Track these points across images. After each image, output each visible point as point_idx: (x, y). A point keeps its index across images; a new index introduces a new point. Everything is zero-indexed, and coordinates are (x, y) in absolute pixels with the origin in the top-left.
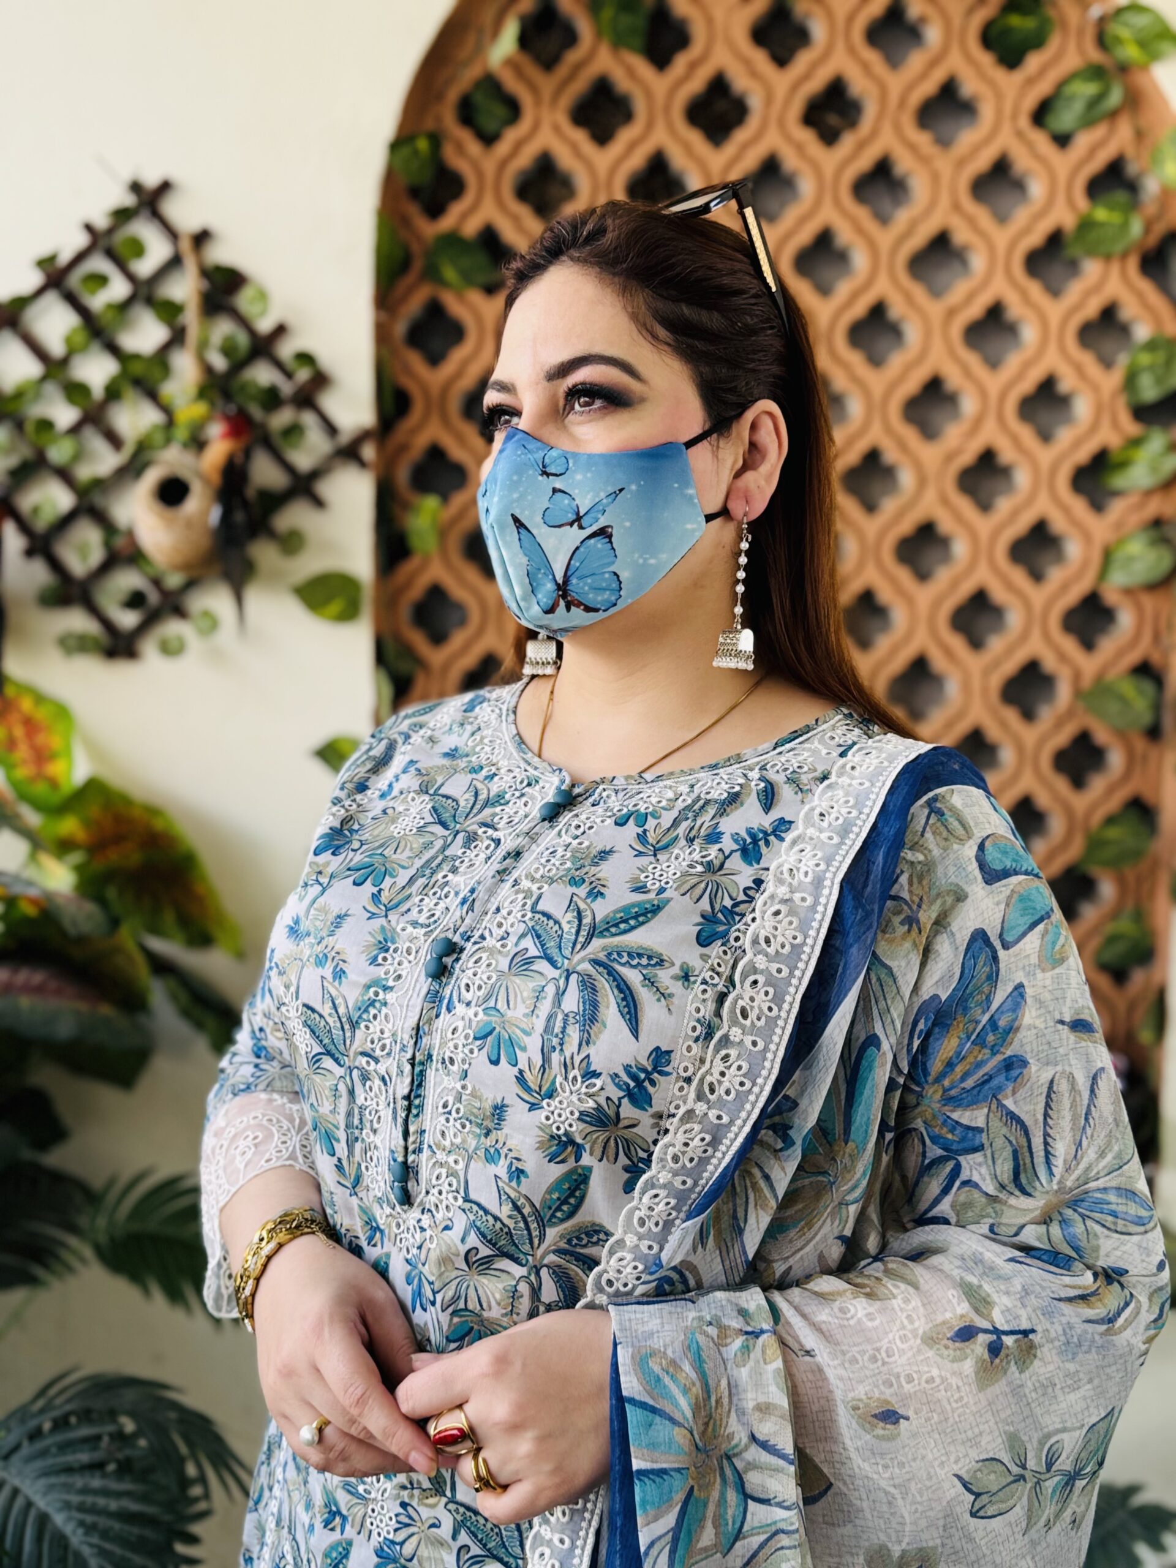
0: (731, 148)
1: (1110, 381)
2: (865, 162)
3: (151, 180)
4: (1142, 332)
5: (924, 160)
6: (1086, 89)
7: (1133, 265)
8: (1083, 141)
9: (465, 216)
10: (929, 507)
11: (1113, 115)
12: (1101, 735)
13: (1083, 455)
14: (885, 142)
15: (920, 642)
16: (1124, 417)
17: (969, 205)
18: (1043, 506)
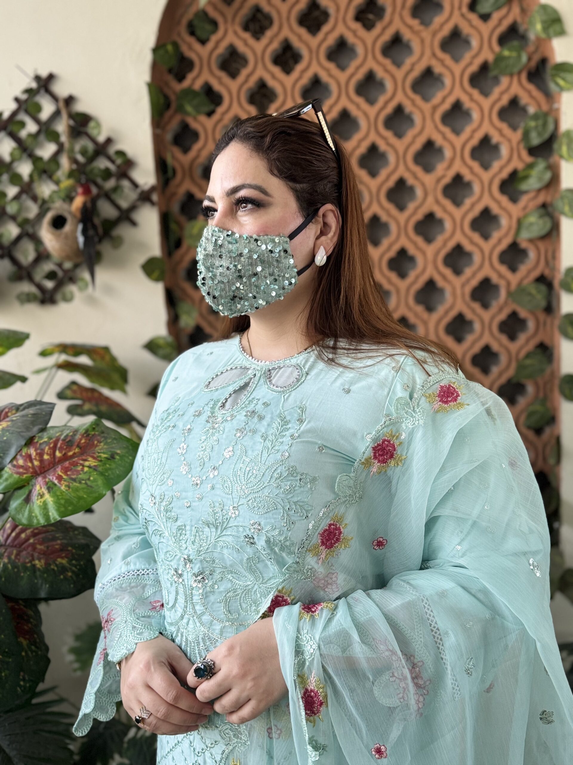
0: (321, 35)
1: (517, 136)
2: (387, 36)
3: (44, 74)
4: (532, 110)
5: (416, 33)
7: (524, 77)
8: (496, 16)
9: (194, 79)
10: (430, 205)
12: (523, 313)
13: (505, 174)
14: (397, 25)
15: (430, 272)
16: (524, 154)
17: (440, 54)
18: (486, 201)
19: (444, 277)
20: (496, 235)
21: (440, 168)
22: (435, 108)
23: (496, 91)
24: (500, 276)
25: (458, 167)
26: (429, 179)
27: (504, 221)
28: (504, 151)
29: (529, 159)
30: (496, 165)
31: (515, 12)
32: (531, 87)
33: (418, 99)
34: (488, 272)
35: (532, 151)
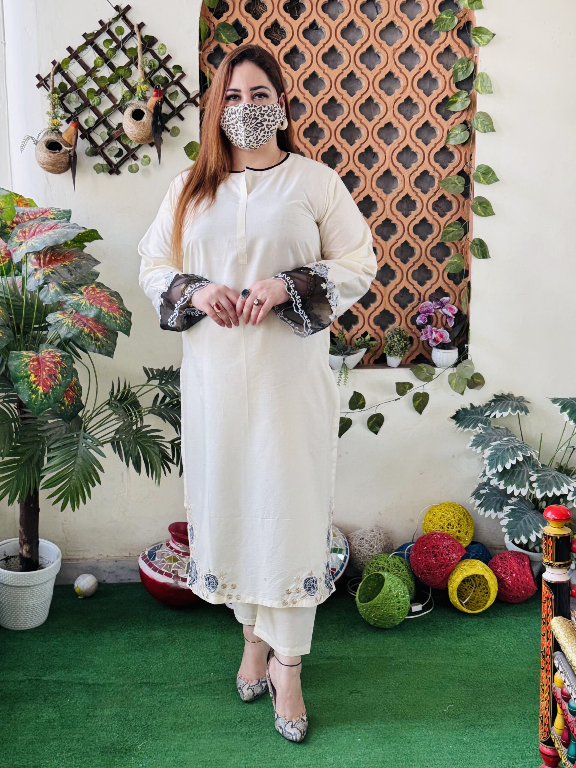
4: (460, 56)
7: (455, 34)
9: (229, 17)
10: (390, 118)
12: (449, 197)
13: (440, 100)
15: (388, 165)
16: (453, 86)
18: (427, 117)
20: (433, 142)
21: (397, 92)
22: (395, 51)
23: (437, 42)
24: (435, 170)
26: (390, 100)
27: (439, 132)
28: (441, 83)
29: (456, 90)
30: (435, 93)
32: (459, 41)
33: (384, 43)
34: (426, 166)
35: (458, 85)
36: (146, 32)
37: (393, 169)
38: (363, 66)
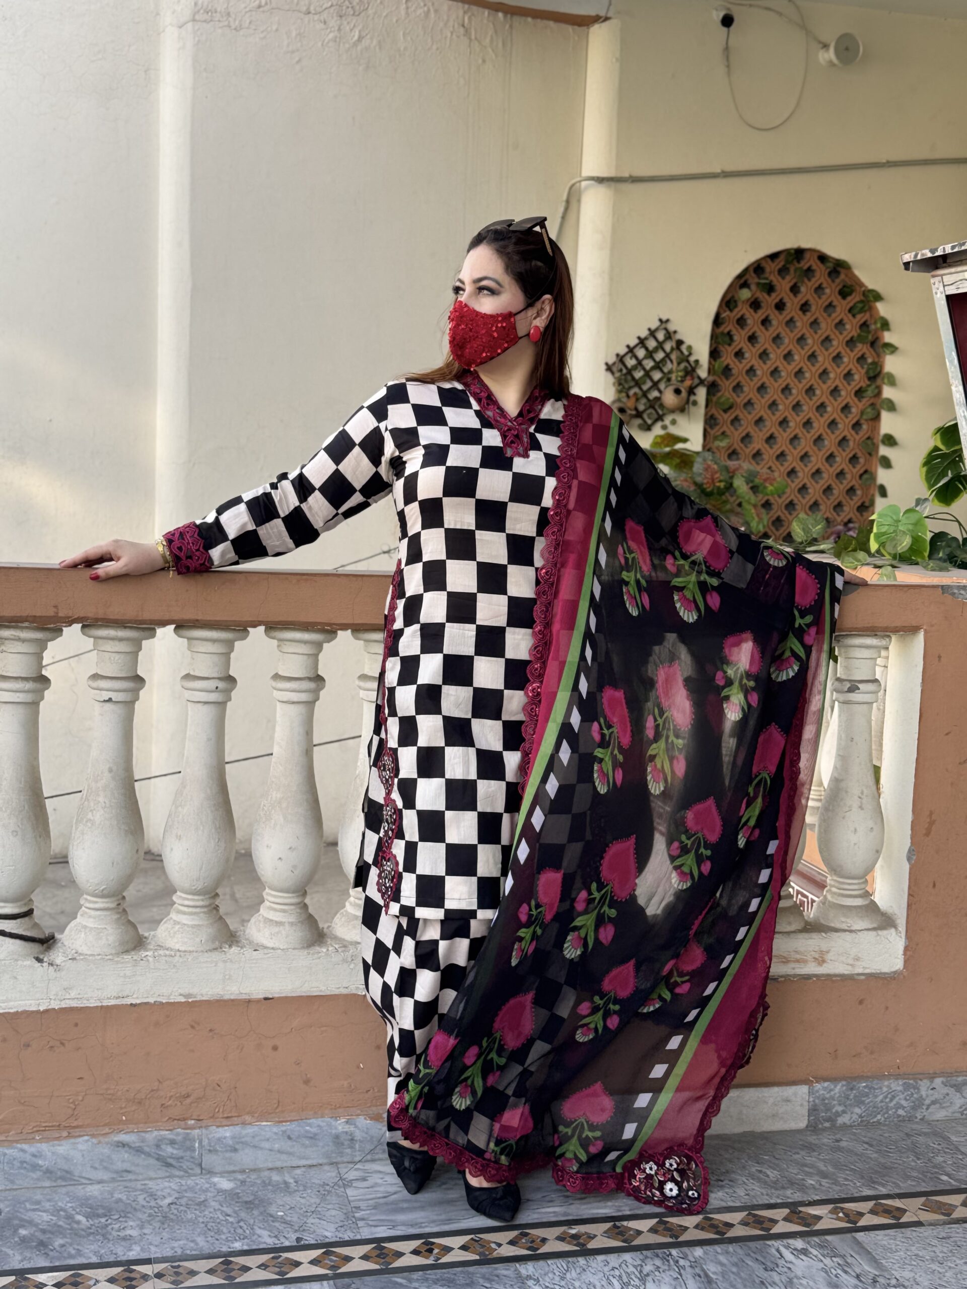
0: (783, 314)
1: (863, 371)
2: (812, 319)
3: (664, 319)
4: (870, 360)
5: (825, 319)
6: (860, 305)
7: (869, 345)
8: (859, 317)
9: (726, 328)
10: (824, 399)
11: (865, 311)
12: (859, 455)
13: (857, 388)
14: (817, 315)
15: (821, 431)
16: (866, 380)
17: (834, 330)
18: (848, 400)
19: (827, 433)
20: (850, 416)
21: (829, 382)
22: (830, 354)
23: (856, 350)
24: (852, 435)
25: (837, 382)
26: (825, 387)
27: (854, 410)
28: (856, 377)
29: (868, 383)
30: (854, 384)
31: (867, 316)
32: (871, 350)
33: (822, 349)
34: (846, 433)
35: (870, 379)
36: (678, 337)
37: (824, 434)
38: (809, 364)
